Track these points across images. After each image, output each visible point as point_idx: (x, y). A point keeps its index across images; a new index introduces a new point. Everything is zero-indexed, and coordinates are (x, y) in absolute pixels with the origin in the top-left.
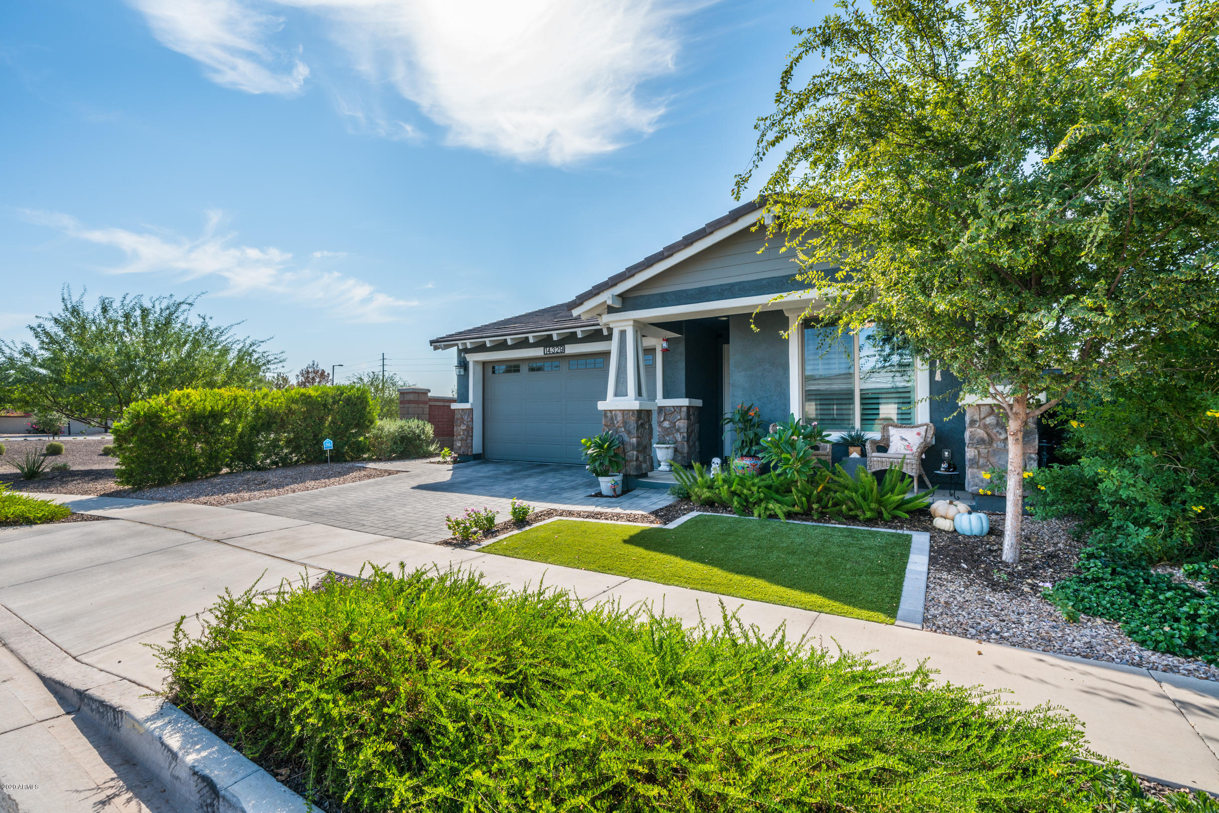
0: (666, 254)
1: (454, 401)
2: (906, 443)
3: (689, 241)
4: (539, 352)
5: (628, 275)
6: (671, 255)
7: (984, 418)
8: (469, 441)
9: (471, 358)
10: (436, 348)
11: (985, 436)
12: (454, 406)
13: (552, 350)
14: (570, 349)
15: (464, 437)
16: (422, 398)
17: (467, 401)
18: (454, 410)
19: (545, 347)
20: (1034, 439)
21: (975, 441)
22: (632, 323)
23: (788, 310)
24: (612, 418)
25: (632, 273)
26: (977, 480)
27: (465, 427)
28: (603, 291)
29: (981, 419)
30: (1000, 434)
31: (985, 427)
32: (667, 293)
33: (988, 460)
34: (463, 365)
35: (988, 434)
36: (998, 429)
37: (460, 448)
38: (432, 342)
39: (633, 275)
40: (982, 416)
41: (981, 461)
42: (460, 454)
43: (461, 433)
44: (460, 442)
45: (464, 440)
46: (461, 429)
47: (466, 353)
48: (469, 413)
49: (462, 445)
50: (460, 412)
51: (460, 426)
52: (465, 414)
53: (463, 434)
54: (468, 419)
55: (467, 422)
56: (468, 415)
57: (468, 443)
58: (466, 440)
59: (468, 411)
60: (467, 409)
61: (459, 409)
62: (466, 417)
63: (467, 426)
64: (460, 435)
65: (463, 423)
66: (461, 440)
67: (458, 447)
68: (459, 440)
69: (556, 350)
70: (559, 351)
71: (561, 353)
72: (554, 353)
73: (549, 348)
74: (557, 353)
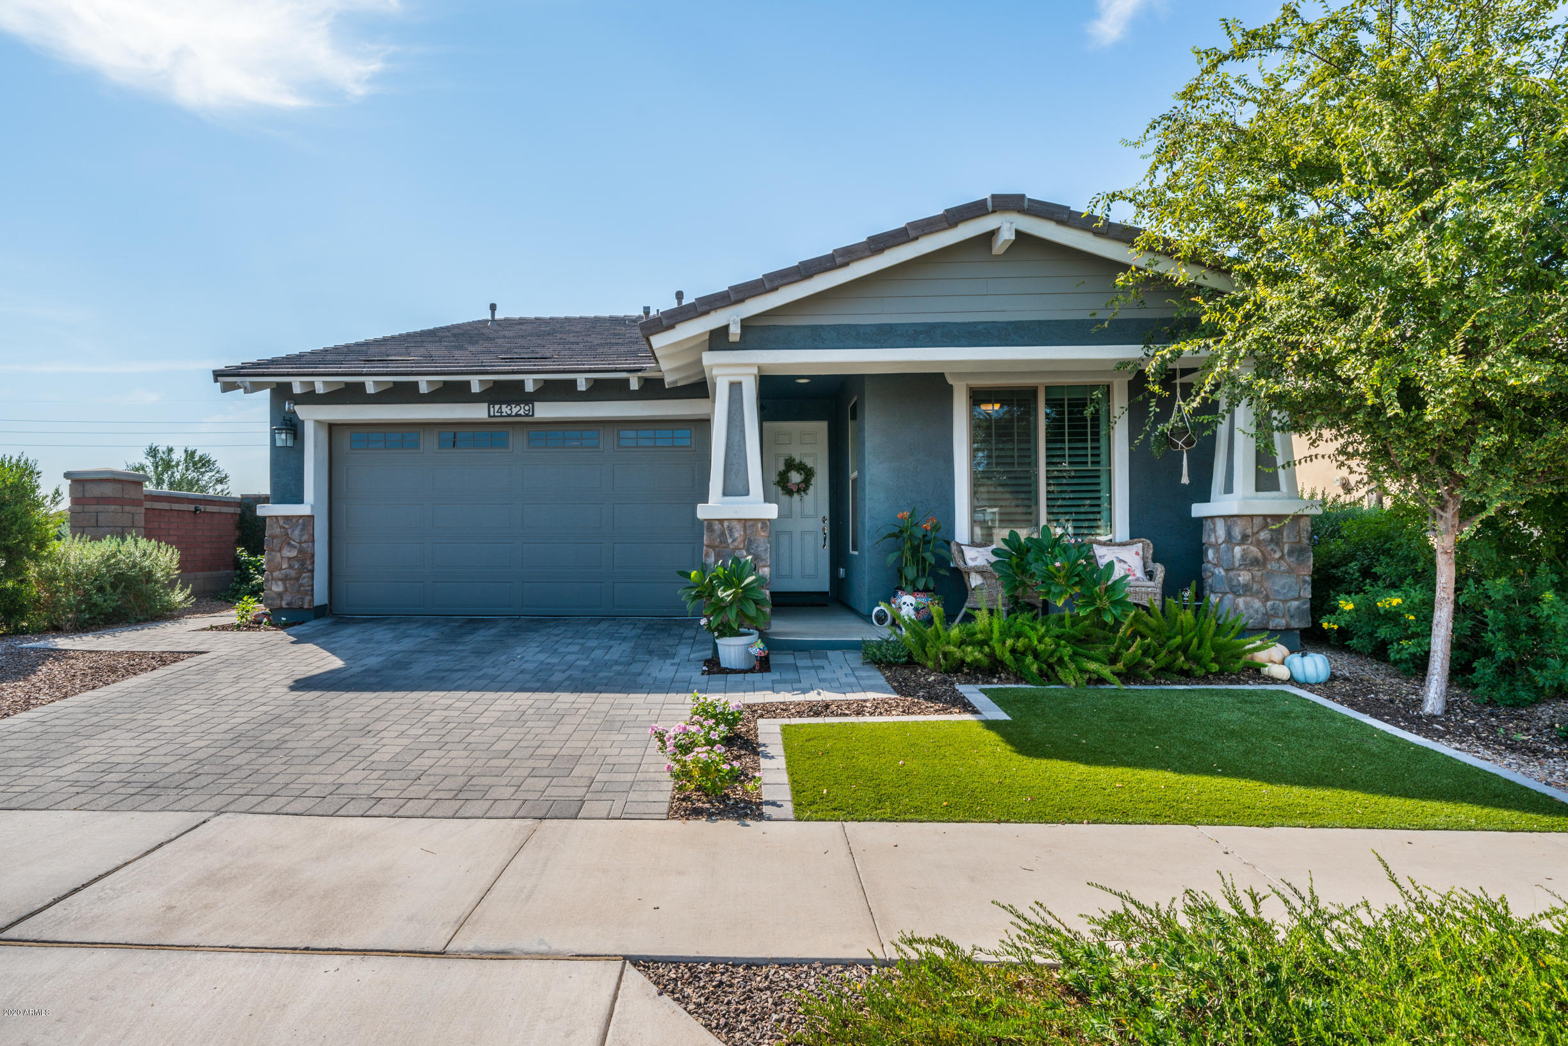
0: (838, 260)
1: (265, 500)
2: (1126, 567)
3: (878, 244)
4: (478, 412)
5: (768, 286)
6: (846, 264)
7: (1258, 532)
8: (305, 580)
9: (310, 416)
10: (226, 388)
11: (1260, 554)
12: (262, 510)
13: (505, 409)
14: (545, 411)
15: (293, 573)
16: (132, 493)
17: (300, 500)
18: (264, 518)
19: (491, 402)
20: (1309, 557)
21: (1248, 562)
22: (755, 371)
23: (953, 374)
24: (723, 534)
25: (776, 284)
26: (1251, 611)
27: (294, 553)
28: (715, 309)
29: (1253, 534)
30: (1275, 552)
31: (1258, 543)
32: (821, 326)
33: (1262, 586)
34: (288, 425)
35: (1263, 554)
36: (1272, 546)
37: (280, 595)
38: (217, 375)
39: (775, 289)
40: (1255, 530)
41: (1255, 587)
42: (281, 608)
43: (285, 566)
44: (280, 583)
45: (290, 579)
46: (282, 557)
47: (296, 404)
48: (303, 524)
49: (286, 590)
50: (281, 523)
51: (280, 551)
52: (293, 527)
53: (290, 567)
54: (301, 536)
55: (300, 543)
56: (303, 529)
57: (301, 585)
58: (297, 579)
59: (301, 521)
60: (301, 517)
61: (276, 517)
62: (297, 532)
63: (300, 552)
64: (281, 569)
65: (289, 544)
66: (284, 580)
67: (276, 592)
68: (279, 580)
69: (515, 411)
70: (522, 412)
71: (527, 415)
72: (509, 416)
73: (504, 407)
74: (517, 415)
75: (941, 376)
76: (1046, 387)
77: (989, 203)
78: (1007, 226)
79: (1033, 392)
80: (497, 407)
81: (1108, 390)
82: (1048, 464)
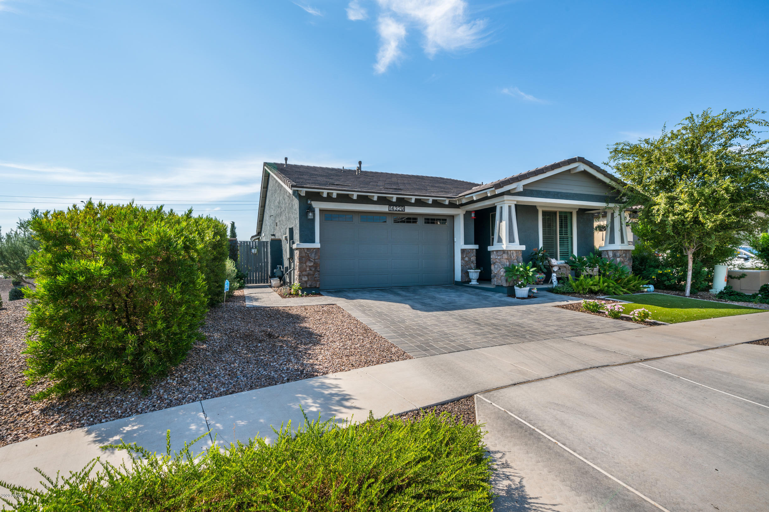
4: (384, 209)
5: (528, 176)
9: (317, 206)
13: (395, 208)
14: (409, 209)
17: (313, 241)
18: (299, 249)
19: (390, 205)
20: (632, 261)
23: (539, 206)
28: (514, 182)
42: (307, 287)
43: (308, 269)
44: (306, 277)
45: (311, 275)
46: (306, 266)
47: (312, 201)
48: (316, 252)
49: (308, 280)
50: (306, 251)
51: (305, 263)
52: (311, 253)
53: (310, 270)
54: (315, 257)
55: (314, 260)
56: (316, 254)
57: (315, 277)
58: (313, 275)
59: (315, 250)
60: (314, 249)
61: (304, 248)
62: (313, 255)
63: (314, 263)
64: (306, 271)
65: (310, 260)
66: (308, 275)
67: (304, 281)
68: (305, 275)
69: (398, 209)
70: (400, 210)
71: (402, 211)
72: (396, 211)
73: (394, 207)
74: (399, 211)
75: (535, 206)
76: (559, 212)
77: (577, 159)
78: (583, 167)
79: (555, 213)
80: (392, 207)
81: (571, 213)
82: (560, 234)
